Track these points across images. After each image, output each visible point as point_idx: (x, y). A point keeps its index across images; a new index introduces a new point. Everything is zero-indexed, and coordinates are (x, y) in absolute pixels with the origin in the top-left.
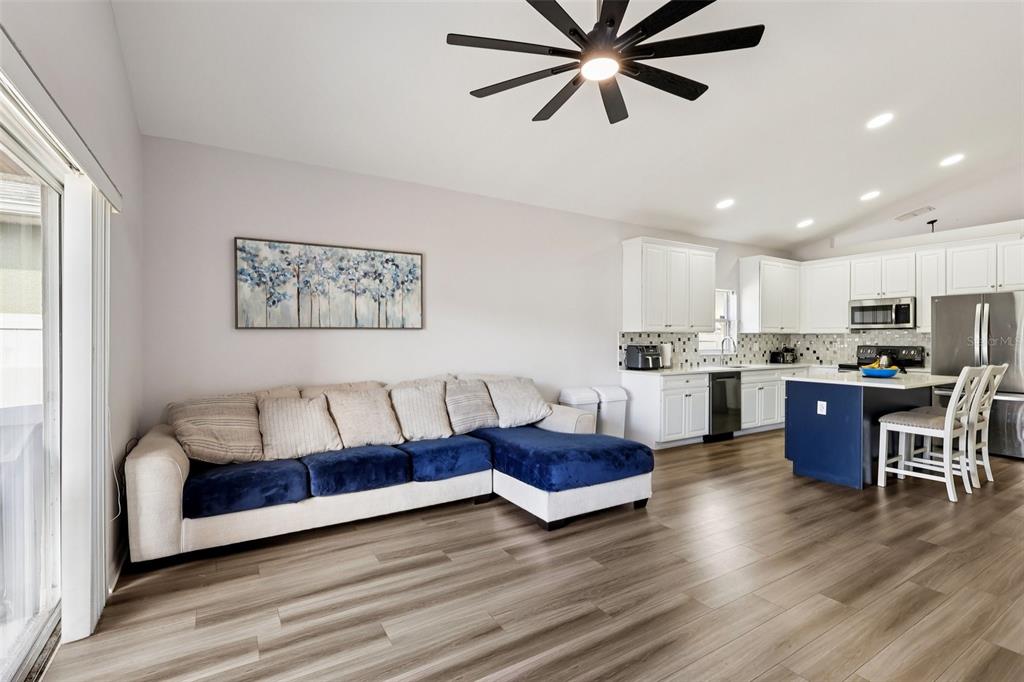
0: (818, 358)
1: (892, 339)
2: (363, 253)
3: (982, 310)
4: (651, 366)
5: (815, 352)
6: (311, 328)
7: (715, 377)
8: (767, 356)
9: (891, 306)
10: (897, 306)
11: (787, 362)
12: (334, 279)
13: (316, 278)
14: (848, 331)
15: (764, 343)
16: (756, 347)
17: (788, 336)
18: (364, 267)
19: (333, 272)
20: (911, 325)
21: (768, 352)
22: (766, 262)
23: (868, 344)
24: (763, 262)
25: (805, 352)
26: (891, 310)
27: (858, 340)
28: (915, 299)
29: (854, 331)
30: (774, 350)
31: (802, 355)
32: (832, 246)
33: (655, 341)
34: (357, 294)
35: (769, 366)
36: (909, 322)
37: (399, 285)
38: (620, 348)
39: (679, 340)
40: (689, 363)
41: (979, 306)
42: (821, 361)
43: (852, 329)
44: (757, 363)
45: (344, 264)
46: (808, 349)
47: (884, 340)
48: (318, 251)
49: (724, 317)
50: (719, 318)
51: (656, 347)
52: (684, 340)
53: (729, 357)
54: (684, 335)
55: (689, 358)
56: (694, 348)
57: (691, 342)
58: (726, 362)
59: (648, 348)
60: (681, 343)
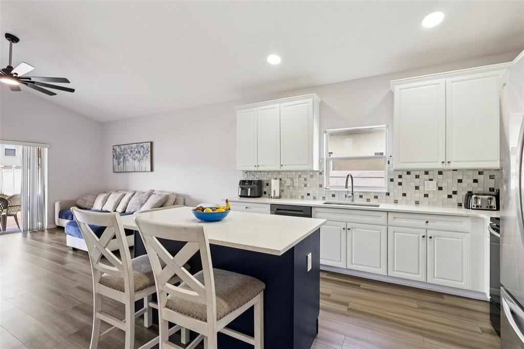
2: (136, 145)
4: (249, 194)
6: (124, 172)
7: (273, 207)
12: (130, 155)
13: (127, 155)
15: (450, 181)
16: (429, 186)
18: (136, 150)
19: (130, 152)
34: (135, 160)
37: (144, 154)
39: (300, 177)
40: (311, 197)
45: (132, 150)
48: (127, 146)
49: (382, 154)
50: (373, 155)
51: (252, 181)
52: (305, 176)
53: (373, 195)
54: (305, 173)
55: (311, 192)
56: (318, 183)
57: (314, 179)
58: (368, 200)
59: (250, 182)
60: (302, 179)
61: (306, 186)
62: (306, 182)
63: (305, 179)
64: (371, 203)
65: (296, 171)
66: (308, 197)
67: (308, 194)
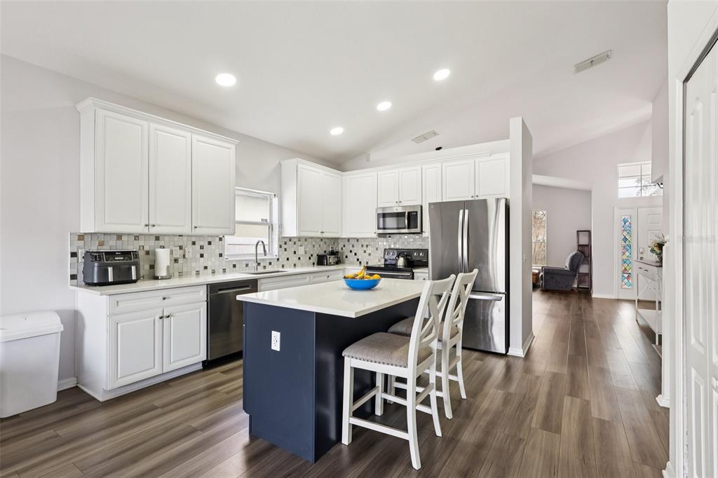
0: (358, 260)
1: (409, 243)
3: (463, 216)
4: (111, 279)
5: (355, 254)
7: (213, 288)
8: (314, 259)
9: (405, 213)
10: (409, 213)
11: (330, 265)
14: (375, 236)
15: (310, 246)
16: (301, 251)
17: (335, 240)
20: (418, 230)
21: (315, 255)
22: (303, 166)
23: (392, 246)
24: (300, 165)
25: (349, 254)
26: (404, 216)
27: (384, 244)
28: (422, 207)
29: (380, 235)
30: (322, 253)
31: (347, 257)
32: (368, 160)
33: (149, 244)
35: (317, 268)
36: (417, 228)
38: (74, 255)
39: (194, 243)
40: (209, 271)
41: (461, 211)
42: (360, 263)
43: (379, 234)
44: (302, 265)
46: (351, 251)
47: (403, 243)
49: (266, 220)
50: (260, 221)
51: (129, 253)
52: (202, 244)
53: (268, 262)
54: (202, 238)
55: (209, 264)
56: (218, 252)
57: (213, 246)
58: (265, 267)
59: (110, 254)
60: (197, 247)
61: (202, 256)
62: (202, 251)
63: (202, 247)
64: (267, 270)
65: (188, 236)
66: (206, 270)
67: (206, 268)
